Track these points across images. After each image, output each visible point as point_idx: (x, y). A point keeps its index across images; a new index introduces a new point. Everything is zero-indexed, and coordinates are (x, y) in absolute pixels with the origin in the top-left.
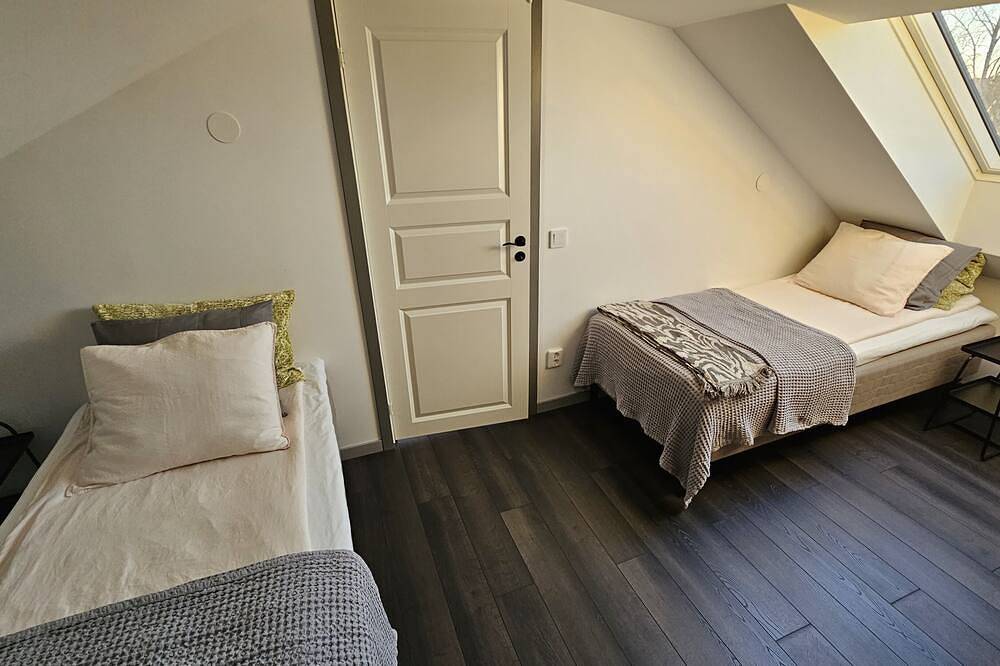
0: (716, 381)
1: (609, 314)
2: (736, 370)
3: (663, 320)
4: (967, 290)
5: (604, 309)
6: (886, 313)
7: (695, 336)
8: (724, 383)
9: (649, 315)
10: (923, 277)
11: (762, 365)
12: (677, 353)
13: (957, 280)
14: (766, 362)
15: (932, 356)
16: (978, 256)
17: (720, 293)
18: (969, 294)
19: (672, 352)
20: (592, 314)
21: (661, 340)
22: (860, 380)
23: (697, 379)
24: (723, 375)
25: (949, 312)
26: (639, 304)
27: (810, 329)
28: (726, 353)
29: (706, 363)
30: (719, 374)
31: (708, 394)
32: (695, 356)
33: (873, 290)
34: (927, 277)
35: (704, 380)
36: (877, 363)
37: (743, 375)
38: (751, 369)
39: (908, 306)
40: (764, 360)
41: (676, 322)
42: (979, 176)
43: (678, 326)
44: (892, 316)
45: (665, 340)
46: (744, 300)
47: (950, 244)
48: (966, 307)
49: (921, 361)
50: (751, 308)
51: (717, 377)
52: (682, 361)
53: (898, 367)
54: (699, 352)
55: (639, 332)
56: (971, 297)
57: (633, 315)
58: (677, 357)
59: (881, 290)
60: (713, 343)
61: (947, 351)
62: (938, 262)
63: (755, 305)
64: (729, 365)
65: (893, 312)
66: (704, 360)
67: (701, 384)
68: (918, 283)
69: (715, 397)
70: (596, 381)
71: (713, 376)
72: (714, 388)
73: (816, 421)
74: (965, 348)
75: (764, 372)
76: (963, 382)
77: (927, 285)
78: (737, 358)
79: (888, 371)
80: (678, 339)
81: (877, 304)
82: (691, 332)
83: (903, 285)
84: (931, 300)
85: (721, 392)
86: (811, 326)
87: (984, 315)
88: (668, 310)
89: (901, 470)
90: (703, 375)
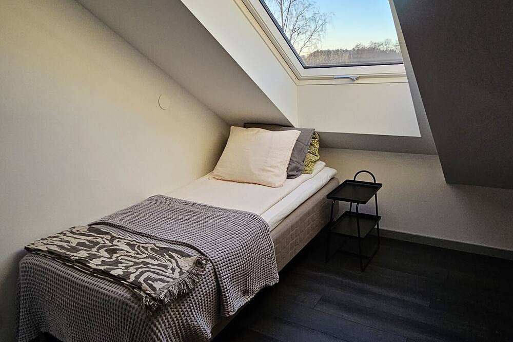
0: (154, 289)
1: (37, 252)
2: (173, 270)
3: (100, 240)
4: (317, 158)
5: (32, 246)
6: (277, 185)
7: (132, 246)
8: (161, 290)
9: (84, 239)
10: (290, 154)
11: (196, 255)
12: (112, 272)
13: (309, 152)
14: (200, 252)
15: (313, 208)
16: (314, 134)
17: (154, 200)
18: (318, 160)
19: (106, 273)
20: (20, 256)
21: (94, 264)
22: (276, 241)
23: (134, 295)
24: (161, 280)
25: (312, 175)
26: (74, 230)
27: (230, 211)
28: (162, 255)
29: (142, 273)
30: (157, 280)
31: (148, 308)
32: (132, 269)
33: (264, 170)
34: (292, 153)
35: (142, 293)
36: (284, 224)
37: (181, 273)
38: (186, 264)
39: (289, 177)
40: (198, 250)
41: (113, 238)
42: (298, 82)
43: (115, 242)
44: (281, 186)
45: (98, 261)
46: (176, 201)
47: (297, 129)
48: (319, 169)
49: (308, 213)
50: (182, 206)
51: (155, 285)
52: (117, 280)
53: (297, 223)
54: (136, 264)
55: (71, 261)
56: (320, 162)
57: (64, 244)
58: (112, 276)
59: (269, 169)
60: (149, 249)
61: (320, 202)
62: (295, 142)
63: (185, 203)
64: (166, 267)
65: (282, 183)
66: (140, 270)
67: (139, 299)
68: (289, 158)
69: (158, 308)
70: (43, 330)
71: (151, 286)
72: (153, 299)
73: (257, 288)
74: (329, 196)
75: (198, 263)
76: (335, 220)
77: (294, 159)
78: (173, 257)
79: (292, 227)
80: (115, 255)
81: (270, 180)
82: (128, 244)
83: (281, 162)
84: (300, 168)
85: (161, 301)
86: (229, 208)
87: (330, 172)
88: (103, 228)
89: (324, 300)
90: (140, 288)
